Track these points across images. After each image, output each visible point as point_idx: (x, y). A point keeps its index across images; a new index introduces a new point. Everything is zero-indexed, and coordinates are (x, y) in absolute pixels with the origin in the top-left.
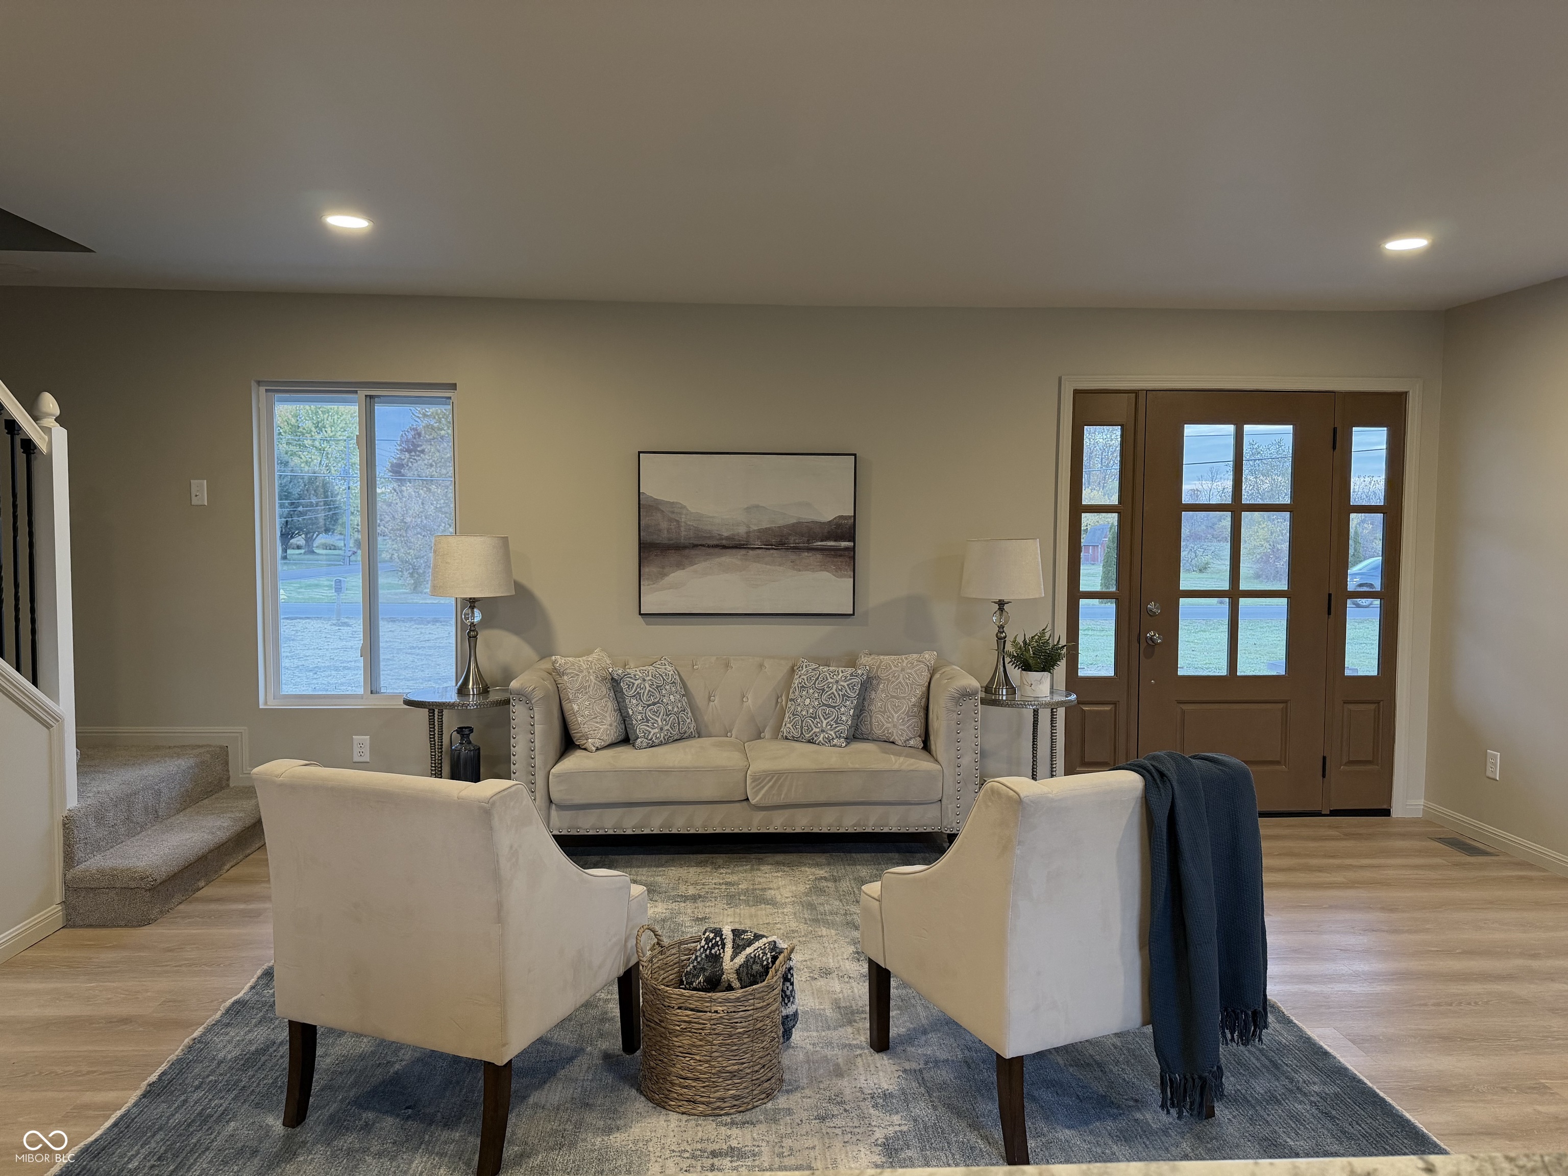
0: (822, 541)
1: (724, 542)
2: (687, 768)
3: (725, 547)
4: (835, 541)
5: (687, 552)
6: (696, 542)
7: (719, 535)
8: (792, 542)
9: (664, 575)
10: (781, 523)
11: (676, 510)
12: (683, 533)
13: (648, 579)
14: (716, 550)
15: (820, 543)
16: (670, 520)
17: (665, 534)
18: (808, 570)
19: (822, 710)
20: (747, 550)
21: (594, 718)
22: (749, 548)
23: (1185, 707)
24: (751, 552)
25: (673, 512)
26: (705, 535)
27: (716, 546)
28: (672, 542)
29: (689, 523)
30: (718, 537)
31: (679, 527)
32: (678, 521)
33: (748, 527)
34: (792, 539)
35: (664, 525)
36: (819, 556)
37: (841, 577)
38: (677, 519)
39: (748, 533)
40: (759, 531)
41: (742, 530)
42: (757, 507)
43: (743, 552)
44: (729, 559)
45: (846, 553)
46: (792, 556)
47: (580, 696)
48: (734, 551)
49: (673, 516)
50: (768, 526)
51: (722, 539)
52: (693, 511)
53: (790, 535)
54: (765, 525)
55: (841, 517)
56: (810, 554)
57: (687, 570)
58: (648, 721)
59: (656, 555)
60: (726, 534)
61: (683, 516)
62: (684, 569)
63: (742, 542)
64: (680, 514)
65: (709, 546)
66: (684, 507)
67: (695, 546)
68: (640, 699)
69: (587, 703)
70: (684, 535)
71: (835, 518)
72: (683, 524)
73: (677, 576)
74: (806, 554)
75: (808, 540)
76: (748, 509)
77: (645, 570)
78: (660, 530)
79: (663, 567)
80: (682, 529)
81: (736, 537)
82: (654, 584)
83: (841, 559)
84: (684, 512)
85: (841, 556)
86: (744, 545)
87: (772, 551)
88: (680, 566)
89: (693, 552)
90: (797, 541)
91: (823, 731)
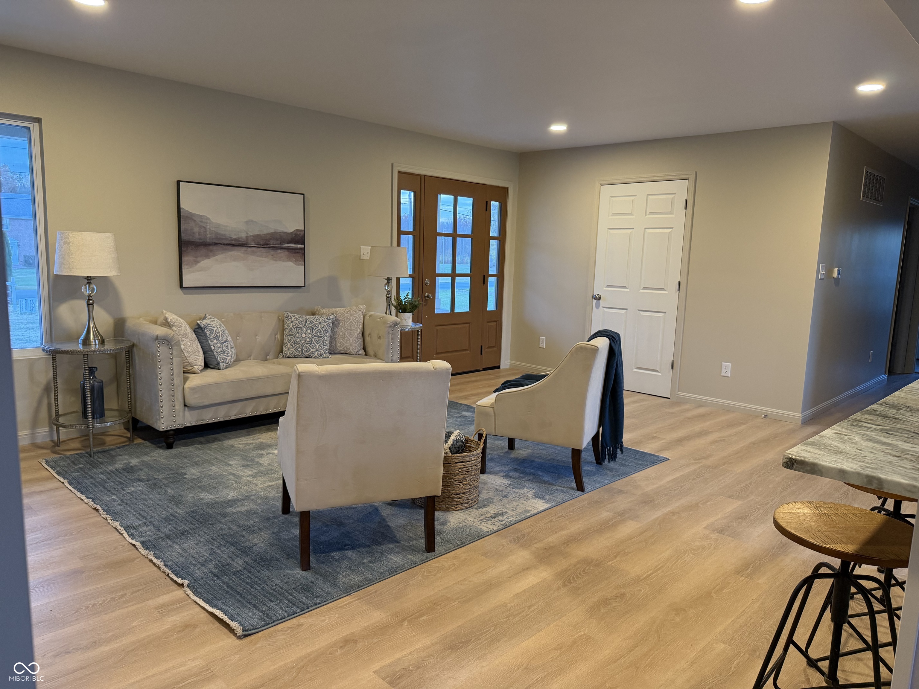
0: (288, 243)
1: (233, 242)
2: (267, 376)
3: (233, 245)
4: (295, 244)
5: (211, 247)
6: (216, 242)
7: (230, 237)
8: (272, 243)
9: (197, 262)
10: (265, 232)
11: (204, 220)
12: (208, 236)
13: (187, 265)
14: (229, 247)
15: (287, 245)
16: (200, 227)
17: (197, 236)
18: (281, 261)
19: (315, 339)
20: (247, 248)
21: (194, 353)
22: (247, 246)
23: (437, 328)
24: (249, 249)
25: (202, 222)
26: (222, 237)
27: (229, 244)
28: (201, 241)
29: (211, 229)
30: (230, 239)
31: (205, 231)
32: (204, 228)
33: (247, 233)
34: (272, 242)
35: (196, 230)
36: (286, 253)
37: (298, 265)
38: (204, 226)
39: (247, 237)
40: (253, 236)
41: (243, 235)
42: (252, 221)
43: (244, 248)
44: (237, 252)
45: (300, 251)
46: (272, 252)
47: (184, 339)
48: (239, 248)
49: (202, 224)
50: (258, 233)
51: (232, 240)
52: (214, 221)
53: (271, 239)
54: (257, 233)
55: (297, 230)
56: (282, 251)
57: (211, 259)
58: (224, 352)
59: (192, 249)
60: (234, 237)
61: (208, 225)
62: (209, 258)
63: (244, 243)
64: (207, 223)
65: (224, 244)
66: (208, 219)
67: (216, 244)
68: (218, 339)
69: (189, 344)
70: (209, 237)
71: (294, 231)
72: (208, 230)
73: (205, 263)
74: (280, 251)
75: (281, 243)
76: (247, 222)
77: (185, 259)
78: (194, 233)
79: (196, 257)
80: (208, 233)
81: (240, 239)
82: (190, 268)
83: (298, 255)
84: (209, 222)
85: (298, 253)
86: (245, 244)
87: (261, 249)
88: (207, 256)
89: (215, 248)
90: (275, 243)
91: (317, 350)
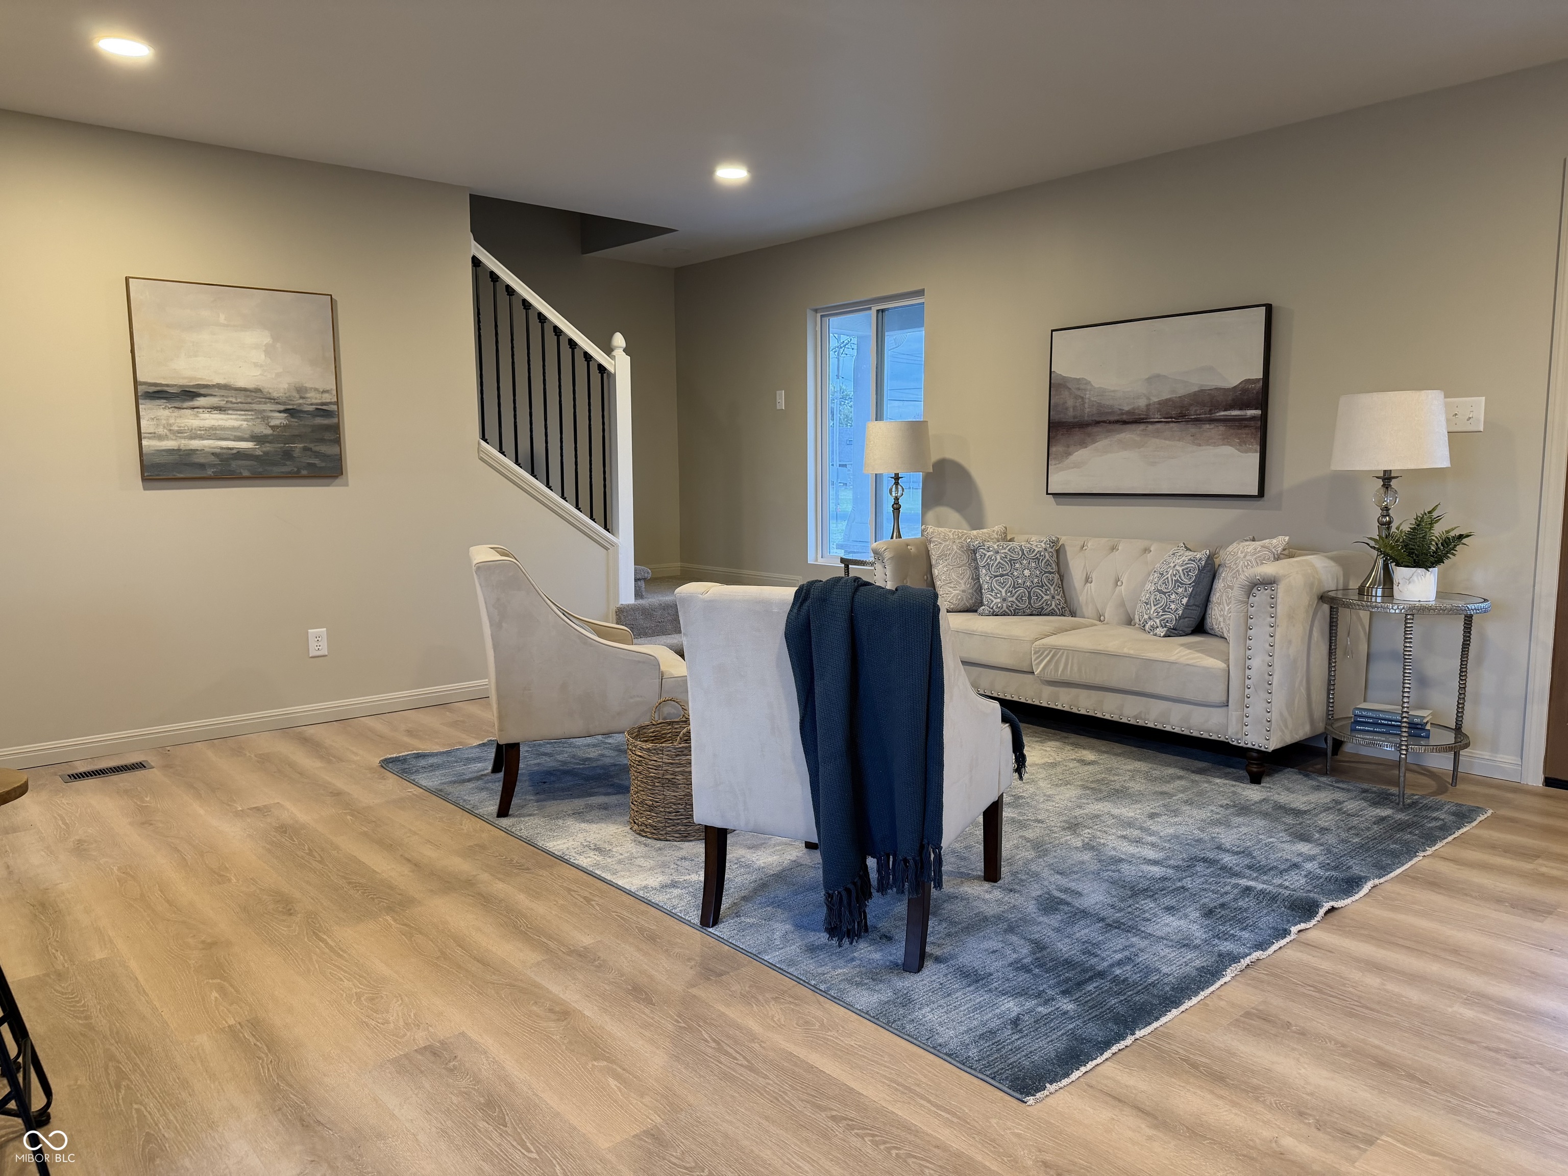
0: (1225, 410)
1: (1125, 417)
3: (1125, 423)
4: (1241, 409)
6: (1098, 419)
7: (1120, 409)
8: (1192, 413)
9: (1069, 454)
10: (1182, 391)
11: (1082, 387)
12: (1087, 410)
13: (1055, 458)
14: (1117, 426)
15: (1222, 413)
16: (1076, 397)
17: (1071, 413)
18: (1209, 445)
20: (1146, 425)
21: (949, 583)
22: (1148, 422)
24: (1150, 427)
25: (1079, 389)
26: (1107, 411)
27: (1117, 422)
28: (1076, 420)
29: (1092, 399)
30: (1119, 412)
31: (1084, 404)
32: (1082, 398)
33: (1149, 399)
34: (1193, 410)
35: (1070, 403)
36: (1222, 428)
37: (1246, 452)
38: (1082, 395)
39: (1148, 406)
40: (1159, 403)
41: (1142, 403)
42: (1158, 376)
43: (1142, 427)
44: (1129, 435)
45: (1252, 423)
46: (1192, 429)
47: (941, 562)
48: (1134, 426)
49: (1078, 393)
50: (1169, 397)
51: (1122, 414)
52: (1096, 386)
53: (1191, 405)
54: (1166, 396)
55: (1248, 381)
56: (1212, 426)
57: (1089, 448)
58: (992, 590)
59: (1062, 434)
60: (1126, 408)
61: (1088, 393)
62: (1086, 447)
63: (1142, 416)
64: (1085, 390)
65: (1110, 422)
66: (1088, 383)
67: (1098, 423)
68: (989, 569)
70: (1088, 412)
71: (1240, 383)
72: (1087, 401)
73: (1080, 454)
74: (1208, 426)
75: (1210, 410)
76: (1149, 380)
78: (1067, 409)
79: (1068, 446)
80: (1086, 406)
81: (1136, 411)
82: (1059, 463)
83: (1247, 431)
84: (1089, 387)
85: (1246, 427)
86: (1143, 419)
87: (1172, 425)
88: (1083, 444)
89: (1095, 429)
90: (1198, 412)
